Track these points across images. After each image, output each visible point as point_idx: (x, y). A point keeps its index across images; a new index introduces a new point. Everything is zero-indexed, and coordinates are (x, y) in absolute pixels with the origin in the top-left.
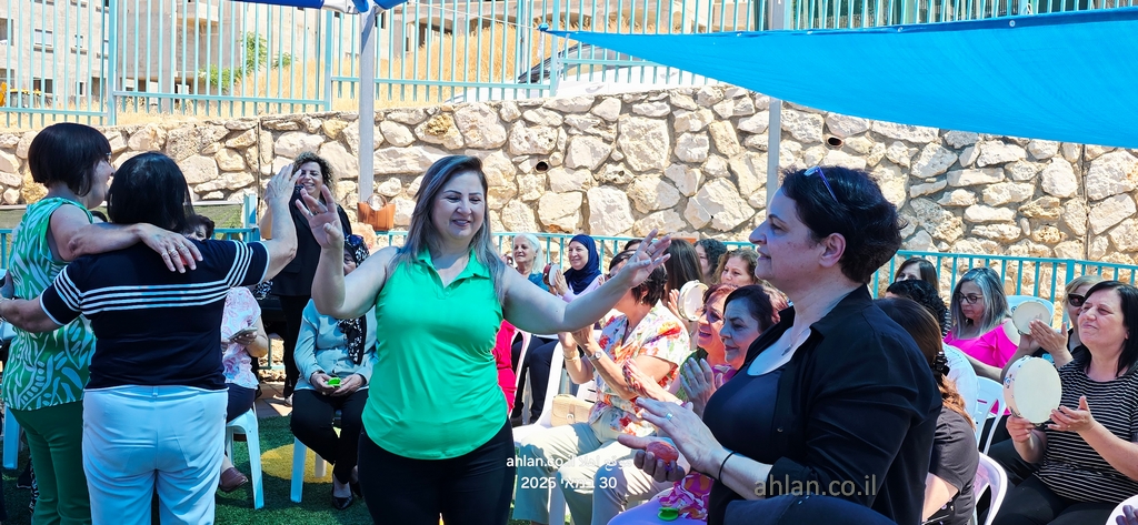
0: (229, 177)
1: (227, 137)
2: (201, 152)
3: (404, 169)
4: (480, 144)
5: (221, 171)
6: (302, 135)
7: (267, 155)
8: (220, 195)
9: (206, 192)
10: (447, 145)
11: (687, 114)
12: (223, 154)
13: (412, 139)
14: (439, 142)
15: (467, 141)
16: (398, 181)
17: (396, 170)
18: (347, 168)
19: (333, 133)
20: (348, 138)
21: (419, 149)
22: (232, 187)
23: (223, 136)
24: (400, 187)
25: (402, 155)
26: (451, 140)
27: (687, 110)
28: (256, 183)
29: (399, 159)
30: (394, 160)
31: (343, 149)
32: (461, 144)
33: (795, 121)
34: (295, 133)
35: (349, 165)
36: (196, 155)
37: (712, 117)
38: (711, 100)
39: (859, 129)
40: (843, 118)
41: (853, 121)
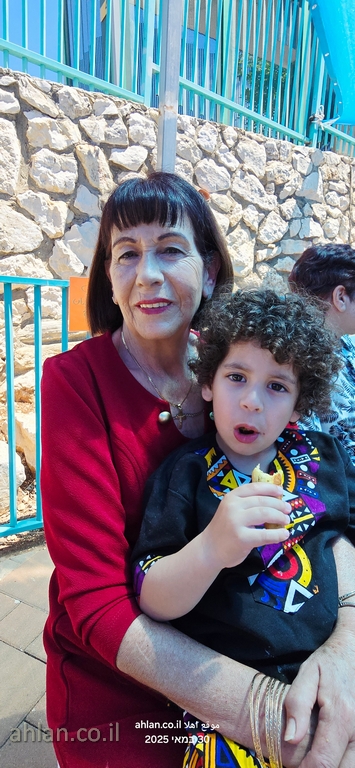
11: (45, 120)
27: (44, 115)
37: (79, 134)
38: (78, 111)
39: (223, 186)
40: (212, 171)
41: (218, 175)
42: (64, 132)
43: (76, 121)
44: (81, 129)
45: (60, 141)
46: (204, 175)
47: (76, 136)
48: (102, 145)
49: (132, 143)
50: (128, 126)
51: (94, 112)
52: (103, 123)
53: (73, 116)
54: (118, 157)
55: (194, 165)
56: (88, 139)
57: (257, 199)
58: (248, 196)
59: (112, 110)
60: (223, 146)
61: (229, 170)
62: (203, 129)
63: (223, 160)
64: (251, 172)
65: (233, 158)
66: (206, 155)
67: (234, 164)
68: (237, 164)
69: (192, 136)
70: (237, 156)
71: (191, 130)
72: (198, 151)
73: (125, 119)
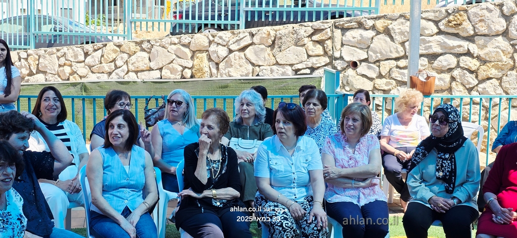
0: (314, 60)
1: (312, 34)
2: (296, 45)
3: (431, 51)
4: (486, 32)
5: (309, 56)
6: (361, 31)
7: (338, 46)
8: (308, 71)
9: (299, 70)
10: (462, 34)
12: (310, 45)
13: (436, 30)
14: (456, 32)
15: (477, 31)
16: (426, 59)
17: (424, 52)
18: (391, 52)
19: (382, 29)
20: (392, 32)
21: (441, 38)
22: (315, 66)
23: (310, 33)
24: (427, 63)
25: (429, 42)
26: (464, 30)
28: (330, 63)
29: (427, 45)
30: (423, 46)
31: (388, 39)
32: (472, 33)
34: (356, 30)
35: (392, 49)
36: (293, 47)
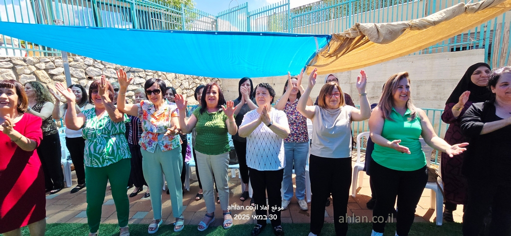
11: (22, 67)
33: (74, 71)
37: (35, 69)
38: (33, 63)
39: (98, 74)
40: (92, 70)
41: (96, 71)
42: (29, 69)
43: (34, 65)
44: (35, 67)
45: (28, 71)
46: (90, 72)
47: (34, 69)
48: (44, 69)
49: (56, 67)
50: (54, 63)
51: (40, 62)
52: (44, 64)
53: (32, 64)
54: (52, 72)
55: (85, 70)
56: (39, 69)
57: (113, 75)
58: (109, 75)
59: (48, 60)
60: (96, 62)
61: (101, 69)
62: (86, 59)
63: (97, 66)
64: (109, 68)
65: (101, 65)
66: (89, 66)
67: (102, 67)
68: (103, 66)
69: (81, 62)
70: (102, 64)
71: (82, 60)
72: (85, 65)
73: (53, 62)
